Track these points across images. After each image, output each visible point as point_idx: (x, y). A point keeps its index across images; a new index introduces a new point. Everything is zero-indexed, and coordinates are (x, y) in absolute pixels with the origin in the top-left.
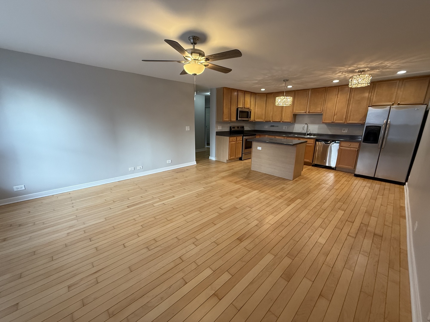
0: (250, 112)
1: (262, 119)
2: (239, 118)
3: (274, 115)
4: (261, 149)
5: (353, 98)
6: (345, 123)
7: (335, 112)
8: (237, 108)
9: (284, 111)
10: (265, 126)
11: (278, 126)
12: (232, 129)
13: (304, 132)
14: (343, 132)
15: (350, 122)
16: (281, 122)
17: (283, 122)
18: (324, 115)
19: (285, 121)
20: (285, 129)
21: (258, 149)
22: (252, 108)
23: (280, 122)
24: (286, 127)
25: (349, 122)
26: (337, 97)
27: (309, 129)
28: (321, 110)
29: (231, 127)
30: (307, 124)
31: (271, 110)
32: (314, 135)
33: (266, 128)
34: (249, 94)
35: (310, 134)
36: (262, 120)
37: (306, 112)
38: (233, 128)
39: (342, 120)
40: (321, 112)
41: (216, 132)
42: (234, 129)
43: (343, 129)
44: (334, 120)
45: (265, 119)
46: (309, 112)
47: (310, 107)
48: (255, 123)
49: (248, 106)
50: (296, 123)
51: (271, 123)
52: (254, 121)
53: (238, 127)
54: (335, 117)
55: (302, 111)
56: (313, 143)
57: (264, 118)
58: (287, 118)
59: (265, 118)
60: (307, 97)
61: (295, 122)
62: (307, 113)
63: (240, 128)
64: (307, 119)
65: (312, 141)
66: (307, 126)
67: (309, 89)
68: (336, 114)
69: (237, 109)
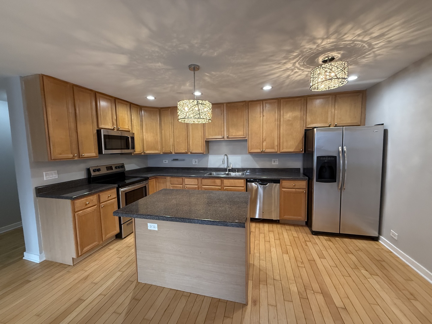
0: (133, 138)
1: (158, 150)
2: (106, 149)
3: (175, 143)
4: (156, 229)
5: (283, 117)
6: (278, 153)
7: (264, 137)
8: (96, 128)
9: (191, 136)
10: (164, 161)
11: (184, 160)
12: (93, 174)
13: (225, 166)
14: (273, 163)
15: (285, 150)
16: (189, 153)
17: (191, 153)
18: (250, 141)
19: (194, 152)
20: (195, 163)
21: (149, 228)
22: (136, 131)
23: (186, 153)
24: (197, 160)
25: (282, 151)
26: (263, 116)
27: (230, 162)
28: (244, 133)
29: (88, 170)
30: (227, 156)
31: (170, 134)
32: (238, 170)
33: (166, 163)
34: (127, 105)
35: (233, 170)
36: (157, 152)
37: (223, 138)
38: (94, 171)
39: (273, 148)
40: (245, 138)
41: (36, 188)
42: (97, 173)
43: (273, 160)
44: (264, 148)
45: (162, 151)
46: (228, 137)
47: (228, 131)
48: (144, 157)
49: (126, 126)
50: (210, 155)
51: (173, 155)
52: (143, 154)
53: (109, 168)
54: (264, 143)
55: (218, 135)
56: (243, 186)
57: (159, 147)
58: (197, 146)
59: (162, 147)
60: (221, 114)
61: (209, 153)
62: (226, 139)
63: (116, 168)
64: (224, 148)
65: (242, 182)
66: (227, 158)
67: (222, 104)
68: (265, 140)
69: (99, 132)
